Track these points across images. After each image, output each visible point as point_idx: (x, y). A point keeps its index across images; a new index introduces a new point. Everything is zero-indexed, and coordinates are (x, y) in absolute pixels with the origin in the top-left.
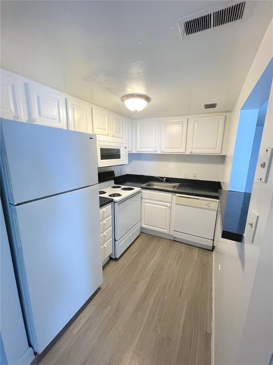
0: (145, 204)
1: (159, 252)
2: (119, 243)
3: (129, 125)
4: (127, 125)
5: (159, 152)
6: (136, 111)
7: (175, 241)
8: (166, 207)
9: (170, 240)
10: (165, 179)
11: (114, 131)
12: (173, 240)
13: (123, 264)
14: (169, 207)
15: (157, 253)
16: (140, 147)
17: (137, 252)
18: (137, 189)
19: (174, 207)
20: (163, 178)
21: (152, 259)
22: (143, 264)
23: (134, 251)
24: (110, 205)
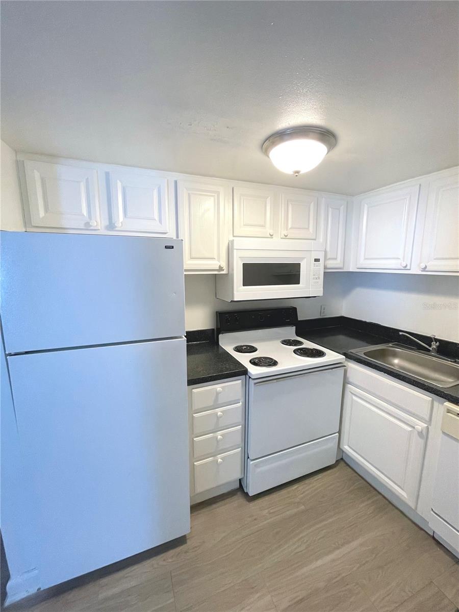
0: (354, 398)
1: (361, 545)
2: (256, 466)
3: (339, 209)
4: (330, 209)
5: (415, 270)
6: (298, 172)
7: (433, 542)
8: (410, 429)
9: (417, 529)
10: (434, 345)
11: (290, 226)
12: (429, 535)
13: (254, 518)
14: (420, 434)
15: (355, 544)
16: (364, 256)
17: (303, 507)
18: (331, 356)
19: (437, 439)
20: (428, 340)
21: (330, 552)
22: (297, 551)
23: (297, 500)
24: (240, 381)
